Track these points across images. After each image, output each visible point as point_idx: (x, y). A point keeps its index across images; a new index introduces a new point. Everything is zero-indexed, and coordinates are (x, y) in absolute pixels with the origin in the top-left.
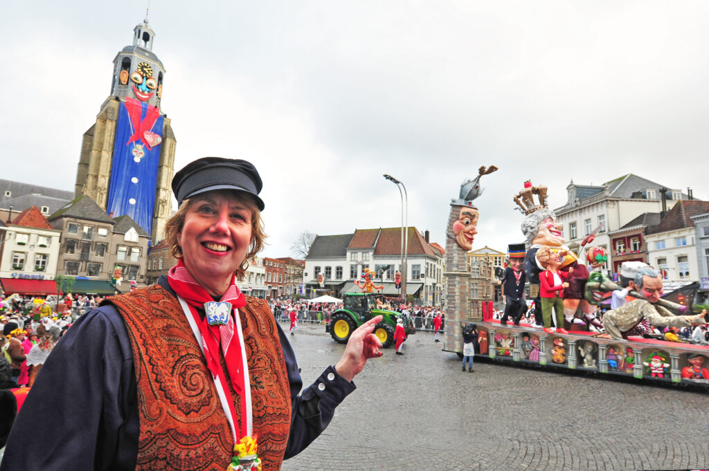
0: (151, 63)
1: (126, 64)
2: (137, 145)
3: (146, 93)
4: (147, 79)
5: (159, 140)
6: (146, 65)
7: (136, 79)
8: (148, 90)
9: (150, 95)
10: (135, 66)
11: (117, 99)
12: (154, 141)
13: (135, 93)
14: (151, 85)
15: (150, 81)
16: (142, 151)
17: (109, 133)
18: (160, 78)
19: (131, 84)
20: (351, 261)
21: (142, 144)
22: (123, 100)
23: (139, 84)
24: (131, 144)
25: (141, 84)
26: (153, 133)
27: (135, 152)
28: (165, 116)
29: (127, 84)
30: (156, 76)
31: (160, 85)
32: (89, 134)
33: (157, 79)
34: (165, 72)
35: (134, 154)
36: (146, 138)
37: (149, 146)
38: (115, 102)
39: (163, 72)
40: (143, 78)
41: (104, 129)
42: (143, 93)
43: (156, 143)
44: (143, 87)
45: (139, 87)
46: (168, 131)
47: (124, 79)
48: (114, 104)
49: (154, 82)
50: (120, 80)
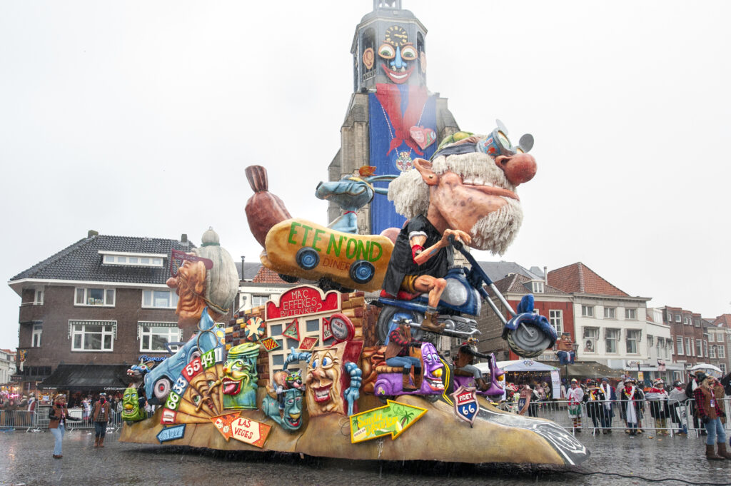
0: (403, 24)
1: (369, 41)
2: (402, 154)
3: (403, 69)
4: (401, 49)
5: (434, 135)
6: (396, 28)
7: (386, 53)
8: (404, 64)
9: (410, 72)
10: (381, 36)
11: (364, 91)
12: (425, 139)
13: (387, 77)
14: (408, 55)
15: (406, 50)
17: (360, 144)
18: (420, 43)
19: (379, 64)
21: (408, 148)
22: (372, 90)
23: (391, 60)
24: (394, 152)
25: (394, 59)
27: (401, 162)
28: (438, 94)
29: (375, 66)
30: (414, 40)
31: (422, 53)
32: (335, 165)
33: (416, 44)
34: (426, 32)
35: (400, 167)
36: (413, 137)
37: (421, 149)
38: (363, 96)
39: (422, 32)
40: (395, 48)
41: (353, 140)
42: (398, 71)
43: (430, 141)
44: (398, 62)
45: (392, 63)
46: (446, 117)
47: (369, 59)
48: (363, 100)
49: (411, 50)
50: (363, 65)
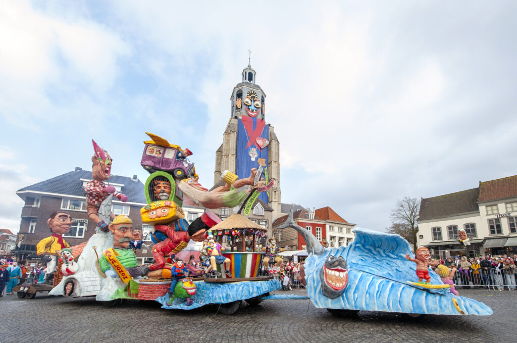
0: (255, 91)
1: (240, 95)
2: (252, 149)
3: (255, 111)
4: (254, 101)
5: (267, 142)
6: (252, 92)
7: (247, 102)
8: (255, 109)
9: (258, 113)
10: (245, 94)
11: (236, 117)
12: (263, 144)
13: (247, 113)
14: (257, 105)
15: (256, 102)
16: (256, 153)
17: (232, 142)
18: (263, 101)
19: (244, 107)
20: (487, 215)
21: (255, 147)
22: (240, 118)
23: (249, 106)
24: (249, 147)
25: (251, 105)
26: (262, 138)
27: (251, 153)
28: (269, 125)
29: (242, 107)
30: (260, 98)
31: (263, 105)
32: (220, 151)
33: (261, 101)
34: (266, 96)
35: (251, 155)
36: (257, 142)
37: (261, 148)
38: (235, 120)
39: (264, 96)
40: (251, 101)
41: (229, 140)
42: (252, 111)
43: (265, 145)
44: (252, 107)
45: (250, 107)
46: (272, 136)
47: (239, 104)
48: (235, 121)
49: (259, 103)
50: (236, 106)
